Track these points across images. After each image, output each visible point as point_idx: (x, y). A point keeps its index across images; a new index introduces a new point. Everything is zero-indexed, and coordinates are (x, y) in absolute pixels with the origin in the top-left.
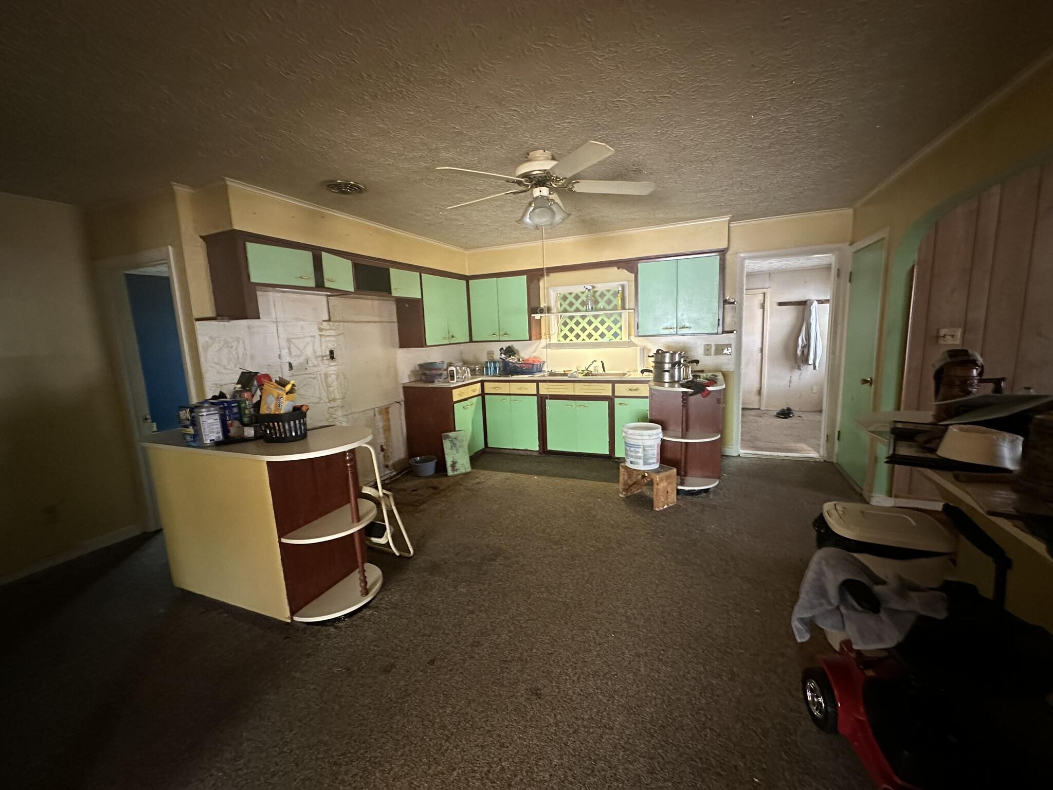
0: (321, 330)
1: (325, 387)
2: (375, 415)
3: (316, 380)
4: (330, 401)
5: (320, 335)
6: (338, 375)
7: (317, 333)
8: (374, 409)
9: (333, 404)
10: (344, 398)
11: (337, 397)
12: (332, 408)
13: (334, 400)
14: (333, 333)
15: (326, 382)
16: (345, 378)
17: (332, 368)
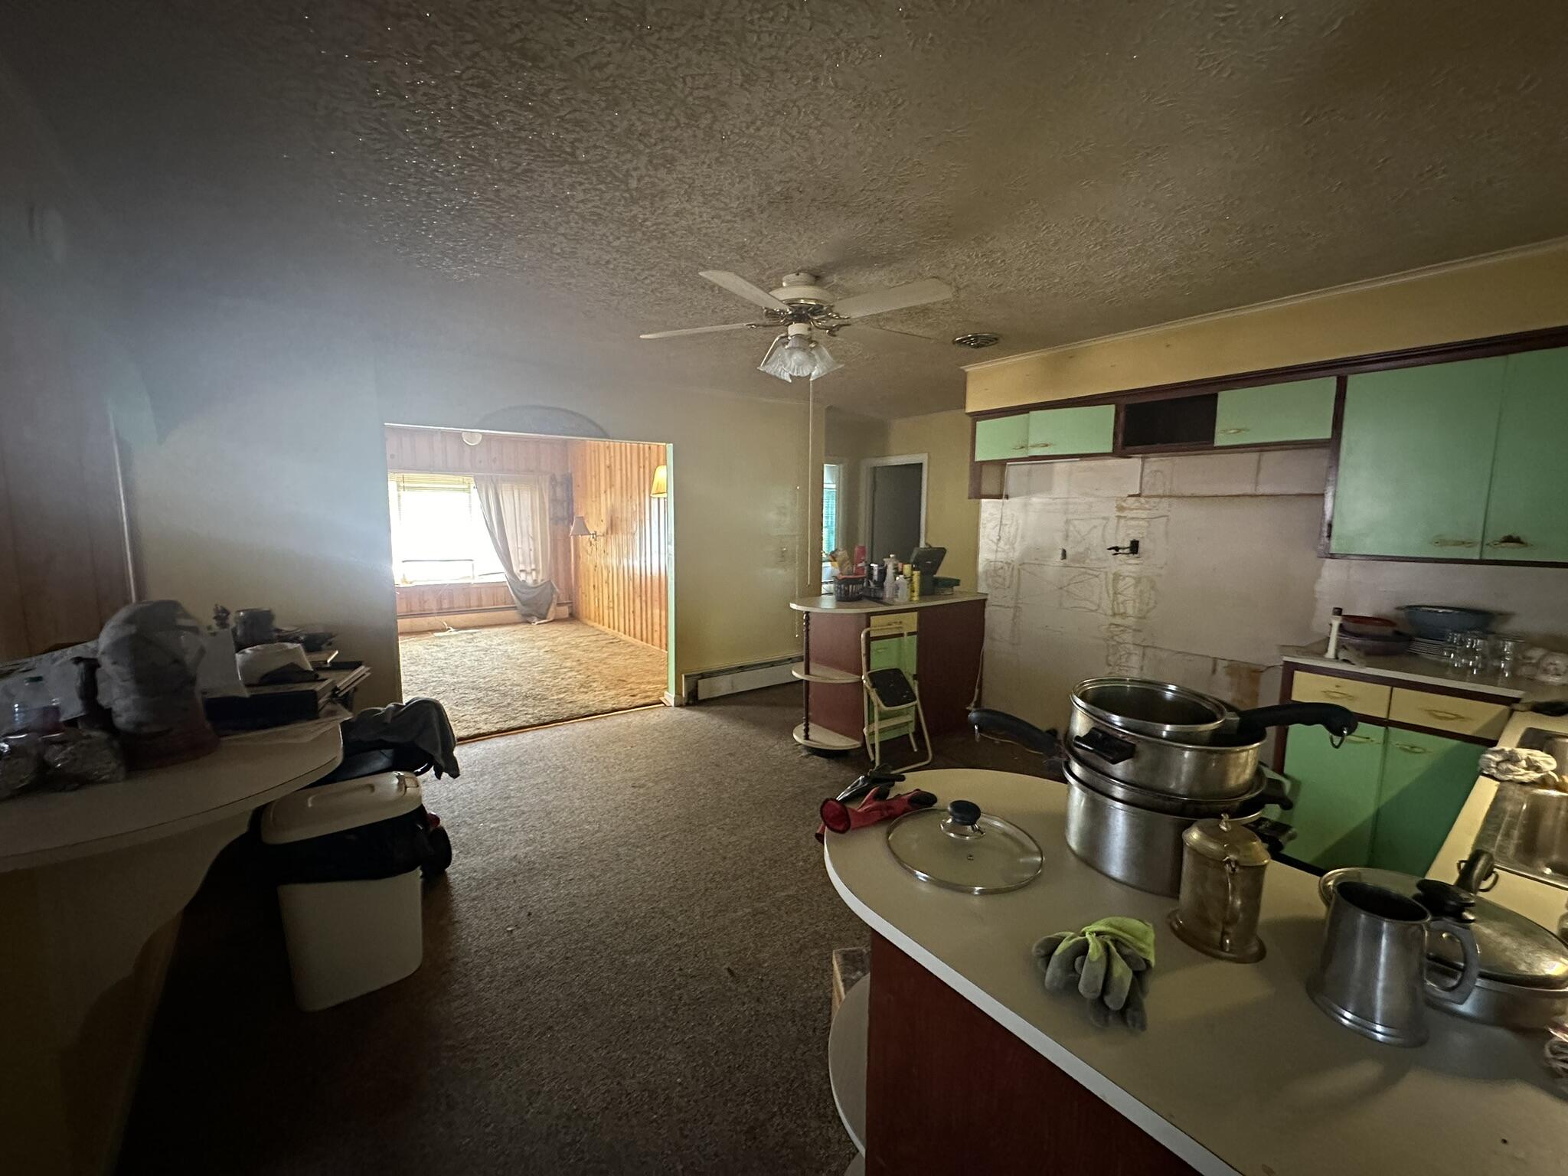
0: (1121, 509)
1: (1111, 592)
2: (1214, 671)
3: (1097, 579)
4: (1114, 615)
5: (1119, 517)
6: (1138, 581)
7: (1113, 513)
8: (1215, 659)
9: (1118, 620)
10: (1144, 618)
11: (1130, 611)
12: (1118, 626)
13: (1124, 615)
14: (1143, 514)
15: (1114, 587)
16: (1153, 588)
17: (1129, 566)
